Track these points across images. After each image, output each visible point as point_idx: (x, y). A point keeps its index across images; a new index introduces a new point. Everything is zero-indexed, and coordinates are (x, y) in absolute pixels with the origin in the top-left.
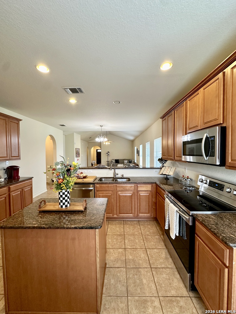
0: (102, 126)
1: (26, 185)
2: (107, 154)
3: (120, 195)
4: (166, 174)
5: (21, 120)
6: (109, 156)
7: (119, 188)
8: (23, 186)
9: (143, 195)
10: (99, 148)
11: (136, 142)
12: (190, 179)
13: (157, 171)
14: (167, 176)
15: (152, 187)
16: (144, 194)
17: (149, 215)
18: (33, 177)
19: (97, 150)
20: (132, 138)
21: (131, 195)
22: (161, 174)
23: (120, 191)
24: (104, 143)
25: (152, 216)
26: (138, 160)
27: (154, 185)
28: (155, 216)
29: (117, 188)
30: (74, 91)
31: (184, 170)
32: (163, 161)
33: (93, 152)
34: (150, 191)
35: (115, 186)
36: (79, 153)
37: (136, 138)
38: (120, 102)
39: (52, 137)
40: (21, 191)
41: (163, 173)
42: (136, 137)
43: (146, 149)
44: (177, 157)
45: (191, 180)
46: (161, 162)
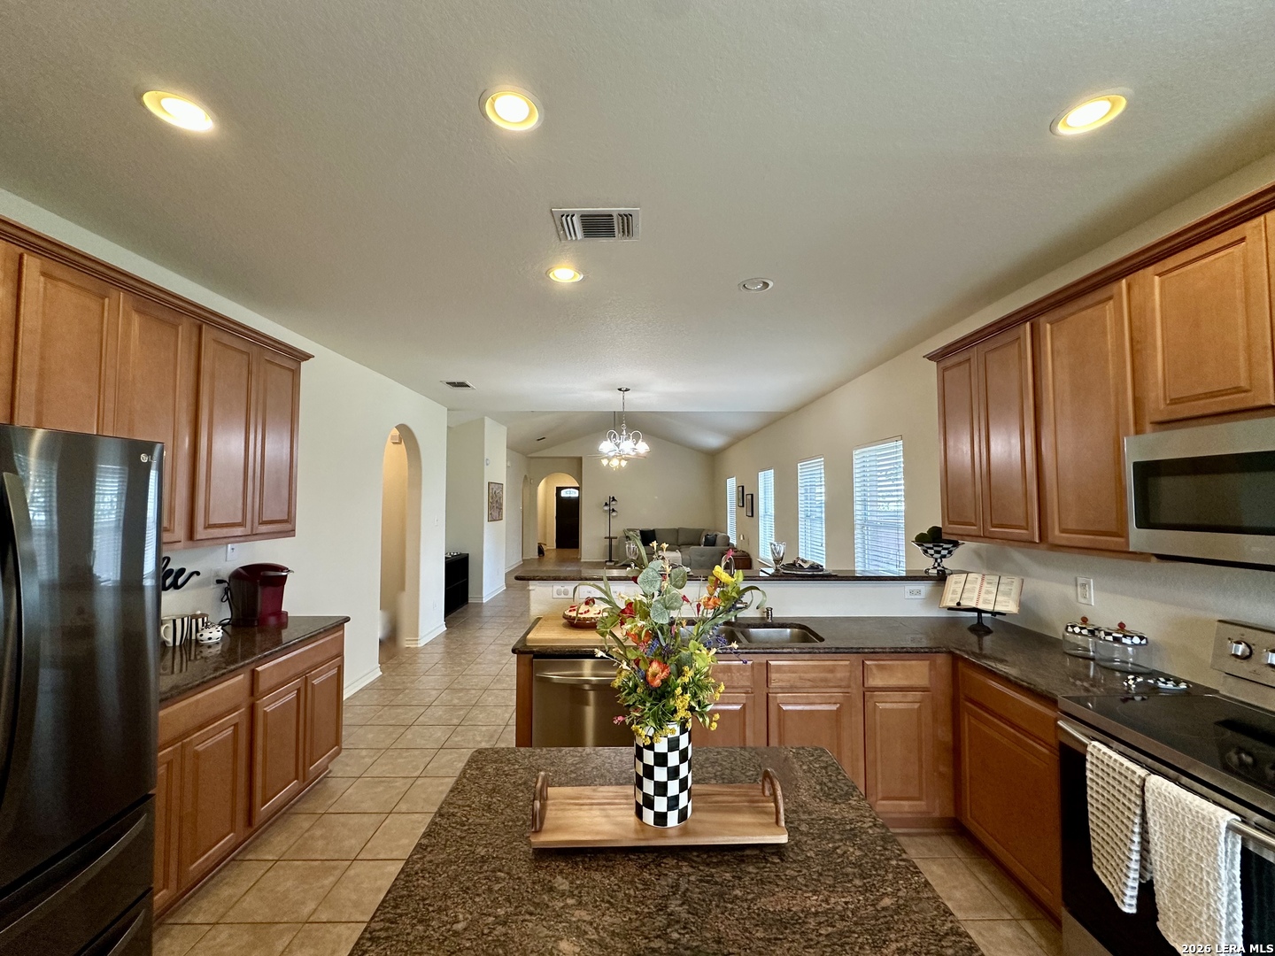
0: (627, 390)
1: (319, 659)
2: (607, 508)
3: (784, 708)
4: (981, 606)
5: (308, 357)
6: (614, 514)
7: (778, 675)
8: (309, 664)
9: (893, 710)
10: (569, 481)
11: (735, 458)
12: (1141, 638)
13: (919, 592)
14: (980, 617)
15: (930, 670)
16: (895, 706)
17: (921, 805)
18: (347, 619)
19: (559, 489)
20: (713, 441)
21: (834, 708)
22: (954, 604)
23: (784, 690)
24: (605, 462)
25: (936, 814)
26: (750, 534)
27: (942, 660)
28: (950, 813)
29: (774, 676)
30: (597, 226)
31: (1069, 591)
32: (945, 546)
33: (545, 496)
34: (924, 690)
35: (760, 664)
36: (501, 504)
37: (737, 443)
38: (766, 285)
39: (406, 435)
40: (299, 690)
41: (963, 603)
42: (738, 438)
43: (801, 491)
44: (1063, 531)
45: (1144, 642)
46: (931, 552)
